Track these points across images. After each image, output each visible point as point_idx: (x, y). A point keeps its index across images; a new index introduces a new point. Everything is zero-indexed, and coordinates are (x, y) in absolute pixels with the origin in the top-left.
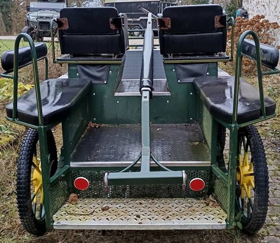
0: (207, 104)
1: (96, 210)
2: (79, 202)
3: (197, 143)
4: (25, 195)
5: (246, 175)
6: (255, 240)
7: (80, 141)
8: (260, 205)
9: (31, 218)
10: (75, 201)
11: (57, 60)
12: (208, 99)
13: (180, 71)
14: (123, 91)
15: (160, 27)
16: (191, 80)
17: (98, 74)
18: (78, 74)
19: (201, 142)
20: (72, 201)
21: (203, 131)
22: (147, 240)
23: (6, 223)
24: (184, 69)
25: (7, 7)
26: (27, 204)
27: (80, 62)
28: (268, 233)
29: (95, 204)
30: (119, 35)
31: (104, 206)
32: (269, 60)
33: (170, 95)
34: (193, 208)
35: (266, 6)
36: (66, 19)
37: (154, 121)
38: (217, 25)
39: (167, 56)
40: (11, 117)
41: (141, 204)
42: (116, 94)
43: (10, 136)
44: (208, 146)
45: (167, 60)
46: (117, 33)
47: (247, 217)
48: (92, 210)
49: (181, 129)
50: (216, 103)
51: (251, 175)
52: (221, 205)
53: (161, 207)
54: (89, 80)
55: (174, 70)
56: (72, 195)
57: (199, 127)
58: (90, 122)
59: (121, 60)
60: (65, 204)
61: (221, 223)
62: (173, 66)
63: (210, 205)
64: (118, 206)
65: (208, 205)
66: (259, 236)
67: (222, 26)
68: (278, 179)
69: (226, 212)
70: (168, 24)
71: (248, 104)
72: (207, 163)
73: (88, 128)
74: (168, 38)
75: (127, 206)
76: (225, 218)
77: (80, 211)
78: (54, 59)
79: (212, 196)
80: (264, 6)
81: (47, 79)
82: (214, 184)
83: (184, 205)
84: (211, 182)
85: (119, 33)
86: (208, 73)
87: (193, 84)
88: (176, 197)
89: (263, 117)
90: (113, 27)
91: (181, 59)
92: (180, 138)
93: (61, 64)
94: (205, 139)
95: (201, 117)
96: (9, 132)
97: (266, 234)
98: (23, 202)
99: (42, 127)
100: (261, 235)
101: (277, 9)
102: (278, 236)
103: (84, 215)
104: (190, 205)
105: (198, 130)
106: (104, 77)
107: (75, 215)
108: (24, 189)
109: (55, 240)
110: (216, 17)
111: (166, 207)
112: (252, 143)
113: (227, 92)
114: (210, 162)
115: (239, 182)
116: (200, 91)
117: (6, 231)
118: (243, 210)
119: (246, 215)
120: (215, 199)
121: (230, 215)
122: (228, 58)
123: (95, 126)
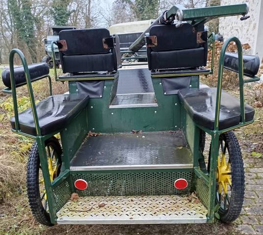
0: (190, 113)
1: (94, 207)
2: (80, 200)
3: (181, 148)
4: (34, 195)
5: (223, 174)
6: (230, 228)
7: (80, 148)
8: (236, 201)
9: (41, 213)
10: (77, 199)
11: (59, 78)
12: (191, 108)
13: (166, 84)
14: (117, 104)
15: (148, 45)
16: (176, 92)
17: (94, 90)
18: (77, 90)
19: (184, 146)
20: (74, 199)
21: (186, 137)
22: (139, 229)
23: (25, 215)
24: (169, 83)
25: (32, 42)
26: (37, 202)
27: (78, 79)
28: (242, 222)
29: (93, 202)
30: (112, 54)
31: (101, 203)
32: (249, 68)
33: (157, 106)
34: (177, 204)
35: (239, 30)
36: (65, 41)
37: (144, 129)
38: (199, 41)
39: (155, 71)
40: (15, 129)
41: (132, 200)
42: (111, 107)
43: (29, 144)
44: (191, 150)
45: (155, 74)
46: (110, 52)
47: (223, 208)
48: (91, 207)
49: (167, 135)
50: (199, 111)
51: (229, 174)
52: (202, 202)
53: (150, 203)
54: (86, 94)
55: (161, 84)
56: (74, 194)
57: (183, 134)
58: (90, 132)
59: (114, 76)
60: (68, 202)
61: (202, 218)
62: (160, 80)
63: (193, 201)
64: (112, 203)
65: (190, 201)
66: (234, 225)
67: (204, 42)
68: (249, 175)
69: (207, 208)
70: (155, 42)
71: (229, 111)
72: (190, 165)
73: (88, 136)
74: (155, 54)
75: (120, 203)
76: (205, 214)
77: (80, 208)
78: (56, 78)
79: (194, 193)
80: (237, 30)
81: (51, 95)
82: (196, 184)
83: (169, 202)
84: (194, 182)
85: (112, 52)
86: (191, 86)
87: (178, 95)
88: (162, 195)
89: (242, 123)
90: (106, 46)
91: (167, 74)
92: (166, 144)
93: (63, 82)
94: (188, 143)
95: (185, 124)
96: (28, 141)
97: (240, 223)
98: (33, 201)
99: (40, 137)
100: (235, 224)
101: (249, 32)
102: (250, 225)
103: (83, 211)
104: (175, 202)
105: (182, 136)
106: (100, 92)
107: (76, 212)
108: (34, 190)
109: (64, 229)
110: (198, 33)
111: (154, 203)
112: (230, 146)
113: (208, 101)
114: (192, 165)
115: (217, 180)
116: (183, 102)
117: (25, 222)
118: (220, 203)
119: (223, 207)
120: (197, 196)
121: (211, 211)
122: (209, 71)
123: (94, 135)
